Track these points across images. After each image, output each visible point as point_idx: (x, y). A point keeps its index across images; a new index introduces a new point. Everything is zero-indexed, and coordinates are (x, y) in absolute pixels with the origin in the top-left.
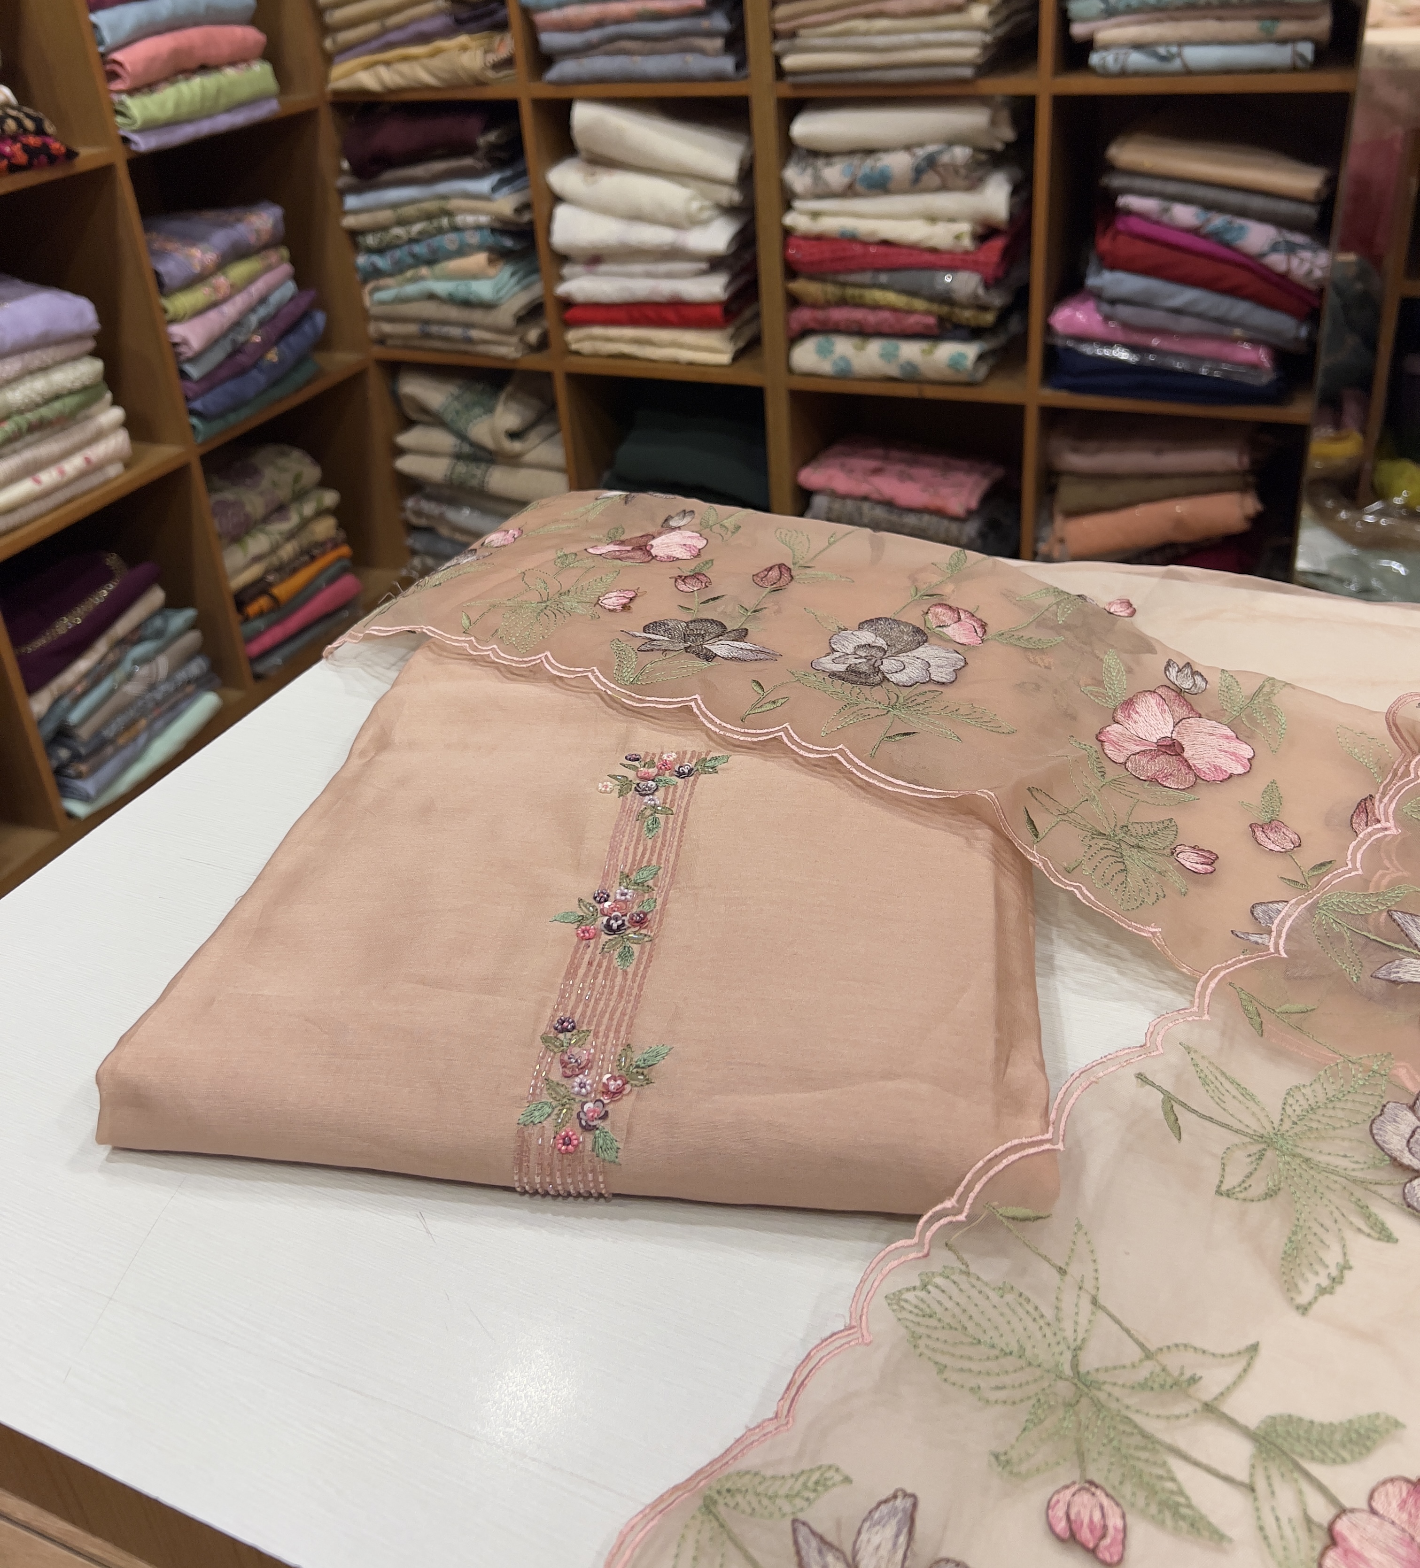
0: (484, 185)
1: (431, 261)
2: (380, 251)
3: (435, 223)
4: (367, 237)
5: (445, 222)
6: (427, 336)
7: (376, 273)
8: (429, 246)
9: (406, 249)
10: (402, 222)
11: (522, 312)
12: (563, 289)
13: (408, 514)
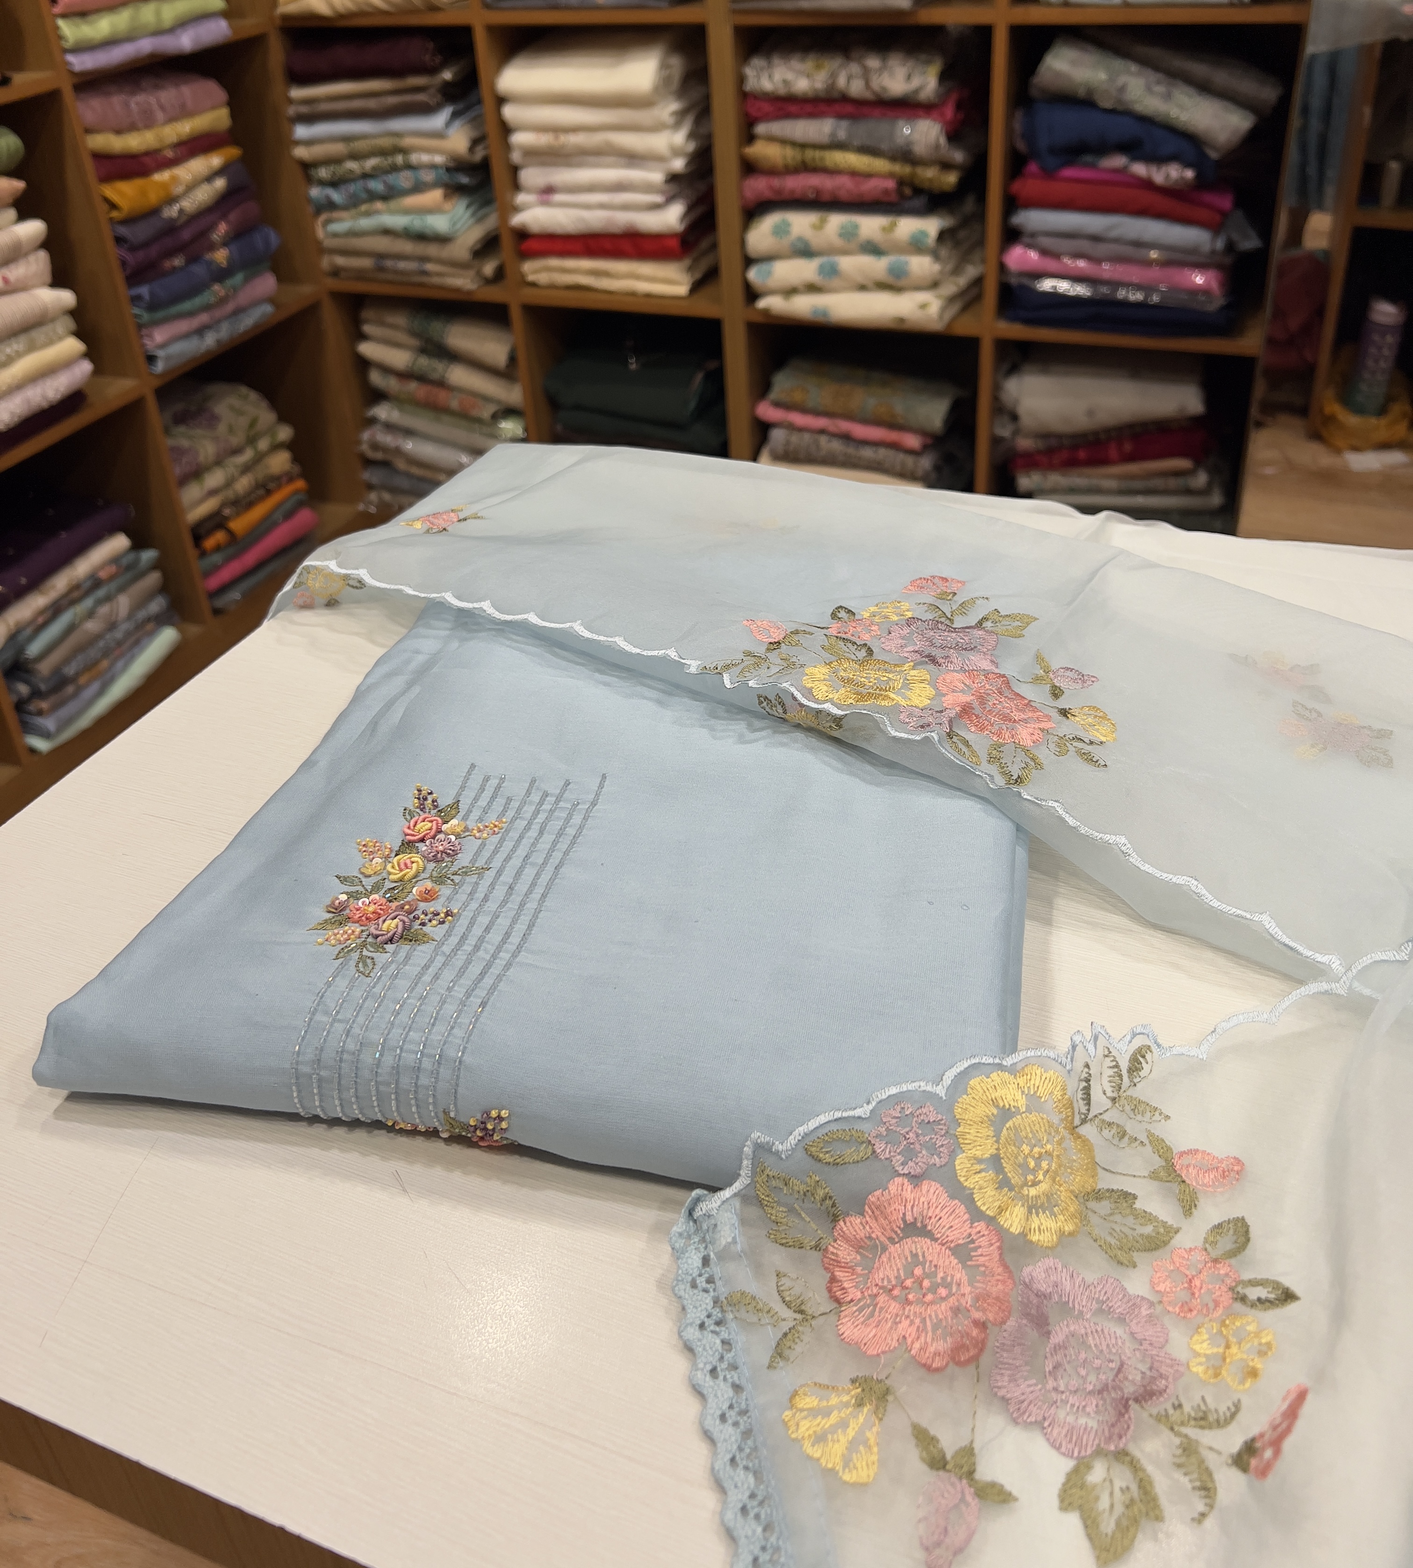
0: (435, 121)
1: (387, 197)
2: (334, 183)
3: (389, 160)
4: (319, 170)
5: (399, 159)
6: (381, 269)
7: (329, 206)
8: (384, 182)
9: (360, 183)
10: (356, 156)
11: (479, 246)
12: (518, 220)
13: (365, 448)
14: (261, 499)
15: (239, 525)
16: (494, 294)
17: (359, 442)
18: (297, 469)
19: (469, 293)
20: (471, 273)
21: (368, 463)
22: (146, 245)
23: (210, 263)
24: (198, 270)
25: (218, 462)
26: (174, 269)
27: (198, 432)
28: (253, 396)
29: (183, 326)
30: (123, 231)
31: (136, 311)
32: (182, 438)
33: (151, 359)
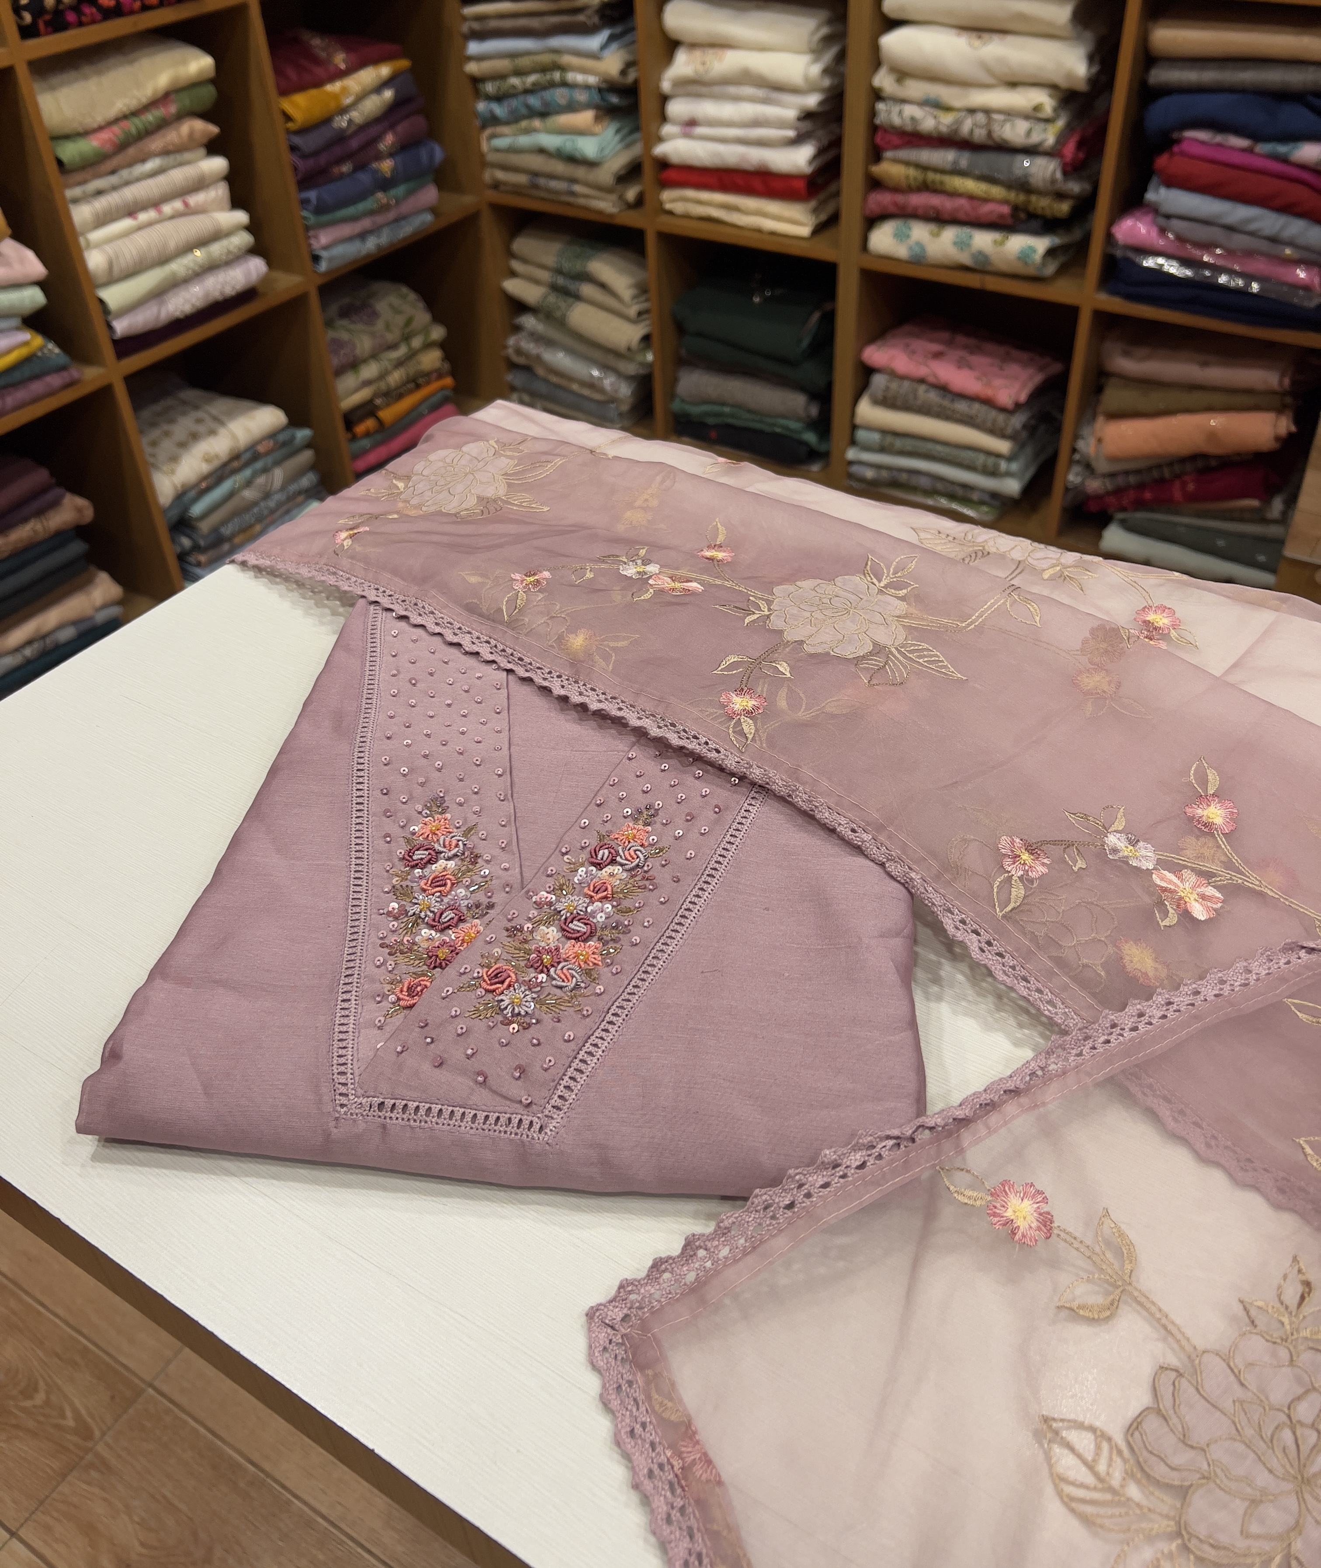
0: (594, 42)
1: (544, 114)
2: (499, 98)
3: (548, 77)
4: (486, 85)
5: (557, 76)
6: (535, 186)
7: (493, 120)
8: (542, 98)
9: (521, 98)
10: (519, 73)
11: (622, 172)
12: (660, 150)
13: (510, 351)
14: (411, 392)
15: (387, 414)
16: (633, 219)
17: (505, 347)
18: (447, 366)
19: (611, 216)
20: (614, 197)
21: (513, 366)
22: (316, 153)
23: (376, 172)
24: (364, 178)
25: (374, 356)
26: (342, 176)
27: (360, 326)
28: (412, 296)
29: (347, 230)
30: (297, 140)
31: (305, 213)
32: (344, 331)
33: (316, 259)
